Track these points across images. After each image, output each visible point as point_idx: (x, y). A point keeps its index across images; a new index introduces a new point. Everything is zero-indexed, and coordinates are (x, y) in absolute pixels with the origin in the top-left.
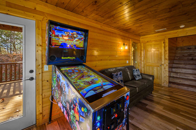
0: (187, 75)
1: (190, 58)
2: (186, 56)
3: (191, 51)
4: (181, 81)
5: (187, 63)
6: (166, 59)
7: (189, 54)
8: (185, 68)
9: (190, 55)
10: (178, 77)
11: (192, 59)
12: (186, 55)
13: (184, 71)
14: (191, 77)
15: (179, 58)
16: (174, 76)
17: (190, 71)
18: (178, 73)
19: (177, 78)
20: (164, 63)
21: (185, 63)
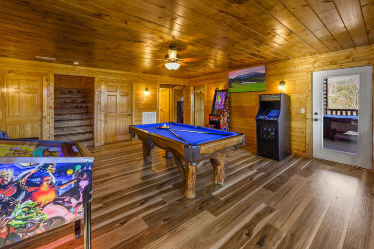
0: (74, 129)
1: (75, 105)
2: (69, 103)
3: (74, 96)
4: (69, 137)
5: (72, 113)
6: (50, 107)
7: (72, 100)
8: (71, 120)
9: (74, 102)
10: (64, 133)
11: (77, 107)
12: (68, 101)
13: (70, 124)
14: (80, 130)
15: (60, 105)
16: (58, 134)
17: (77, 123)
18: (63, 128)
19: (63, 135)
20: (46, 114)
21: (70, 113)
